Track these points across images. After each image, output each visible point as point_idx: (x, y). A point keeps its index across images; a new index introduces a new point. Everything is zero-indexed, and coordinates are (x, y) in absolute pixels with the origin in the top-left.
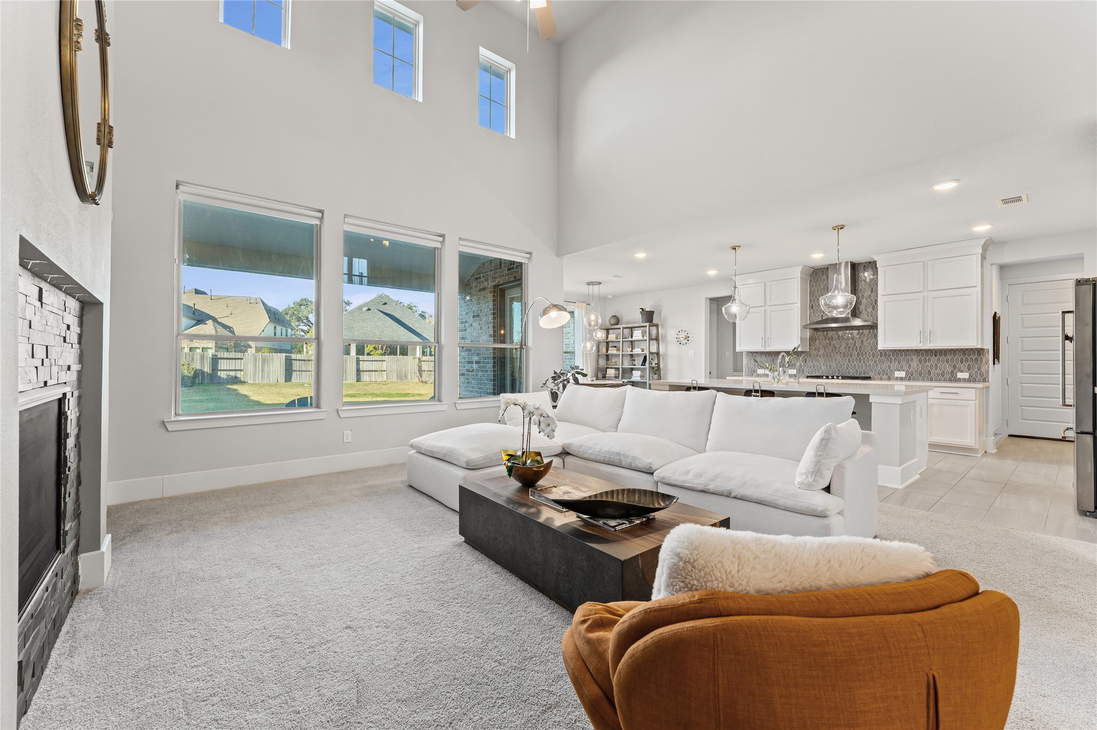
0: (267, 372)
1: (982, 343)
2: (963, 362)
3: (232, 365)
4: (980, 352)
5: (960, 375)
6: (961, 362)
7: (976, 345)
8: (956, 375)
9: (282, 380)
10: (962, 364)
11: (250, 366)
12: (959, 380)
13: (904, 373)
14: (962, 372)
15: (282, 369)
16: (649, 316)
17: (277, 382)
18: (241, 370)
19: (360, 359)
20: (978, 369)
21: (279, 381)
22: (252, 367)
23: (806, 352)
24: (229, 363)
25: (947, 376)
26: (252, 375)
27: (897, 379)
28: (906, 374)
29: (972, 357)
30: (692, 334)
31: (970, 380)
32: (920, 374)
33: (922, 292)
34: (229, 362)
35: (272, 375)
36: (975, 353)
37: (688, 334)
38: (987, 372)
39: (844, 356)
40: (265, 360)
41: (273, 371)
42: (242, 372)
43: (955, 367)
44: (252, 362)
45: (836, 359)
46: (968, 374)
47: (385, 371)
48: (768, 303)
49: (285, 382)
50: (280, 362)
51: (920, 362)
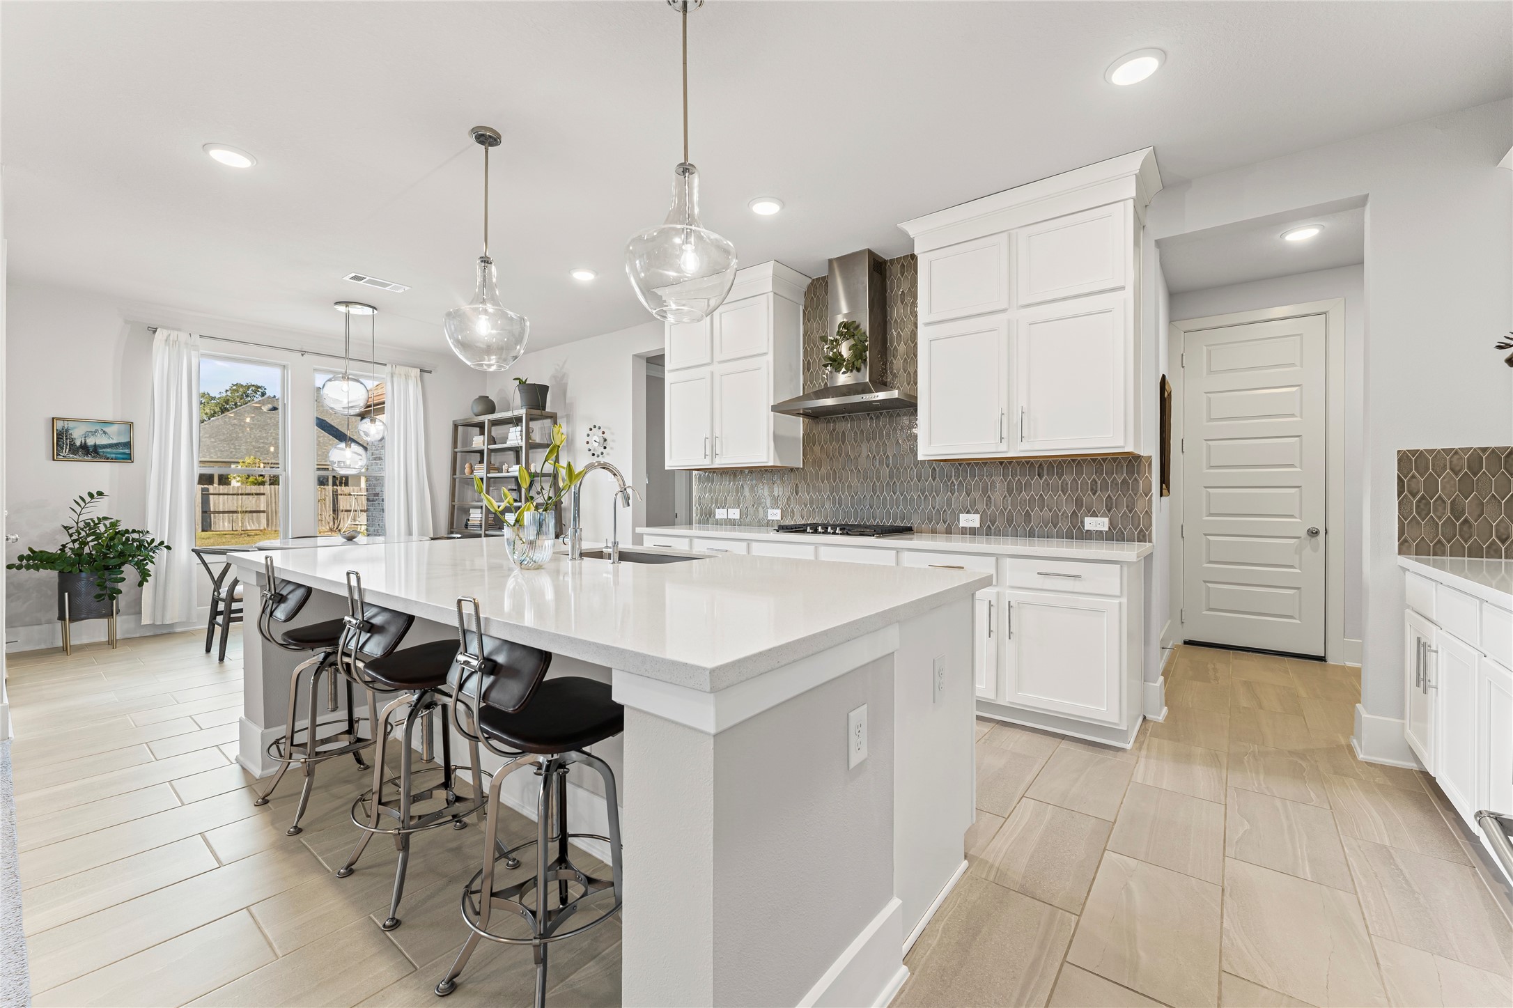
1: (1137, 442)
2: (1096, 491)
4: (1131, 462)
5: (1092, 523)
6: (1092, 489)
7: (1122, 444)
8: (1083, 522)
10: (1094, 494)
12: (1089, 536)
13: (977, 517)
14: (1094, 515)
16: (536, 396)
19: (211, 492)
20: (1127, 507)
23: (798, 469)
25: (1064, 526)
27: (964, 531)
28: (981, 520)
29: (1115, 478)
30: (612, 434)
31: (1113, 535)
32: (1010, 521)
33: (1004, 311)
36: (1122, 466)
37: (603, 433)
38: (1148, 514)
39: (865, 479)
43: (1079, 503)
45: (850, 486)
46: (1106, 520)
47: (264, 512)
48: (717, 357)
51: (1010, 491)
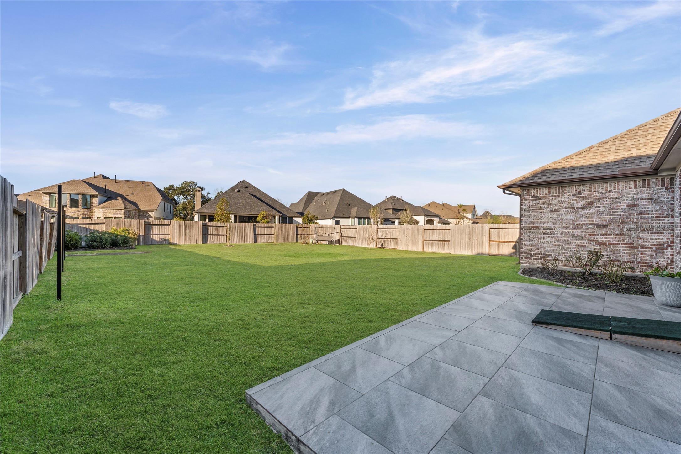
0: (189, 236)
3: (162, 230)
9: (200, 242)
11: (176, 231)
15: (200, 233)
17: (197, 243)
18: (169, 235)
19: (256, 226)
21: (198, 243)
22: (177, 232)
24: (160, 229)
26: (177, 238)
34: (160, 227)
35: (193, 238)
40: (187, 227)
41: (193, 235)
42: (170, 236)
44: (177, 228)
47: (273, 235)
49: (203, 243)
50: (199, 228)
